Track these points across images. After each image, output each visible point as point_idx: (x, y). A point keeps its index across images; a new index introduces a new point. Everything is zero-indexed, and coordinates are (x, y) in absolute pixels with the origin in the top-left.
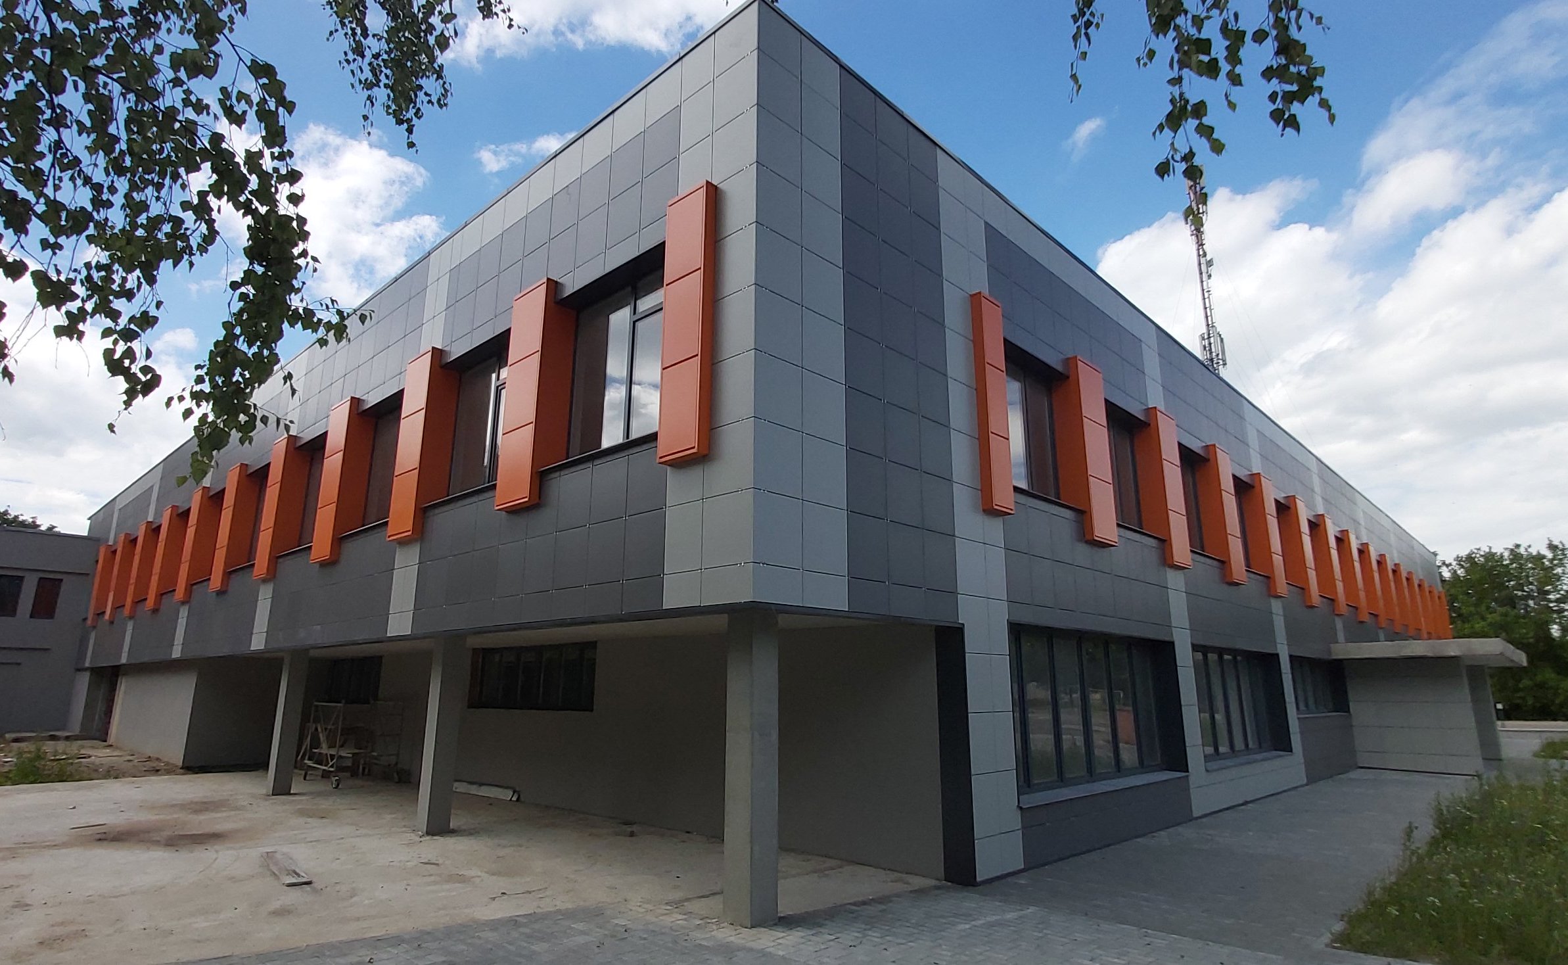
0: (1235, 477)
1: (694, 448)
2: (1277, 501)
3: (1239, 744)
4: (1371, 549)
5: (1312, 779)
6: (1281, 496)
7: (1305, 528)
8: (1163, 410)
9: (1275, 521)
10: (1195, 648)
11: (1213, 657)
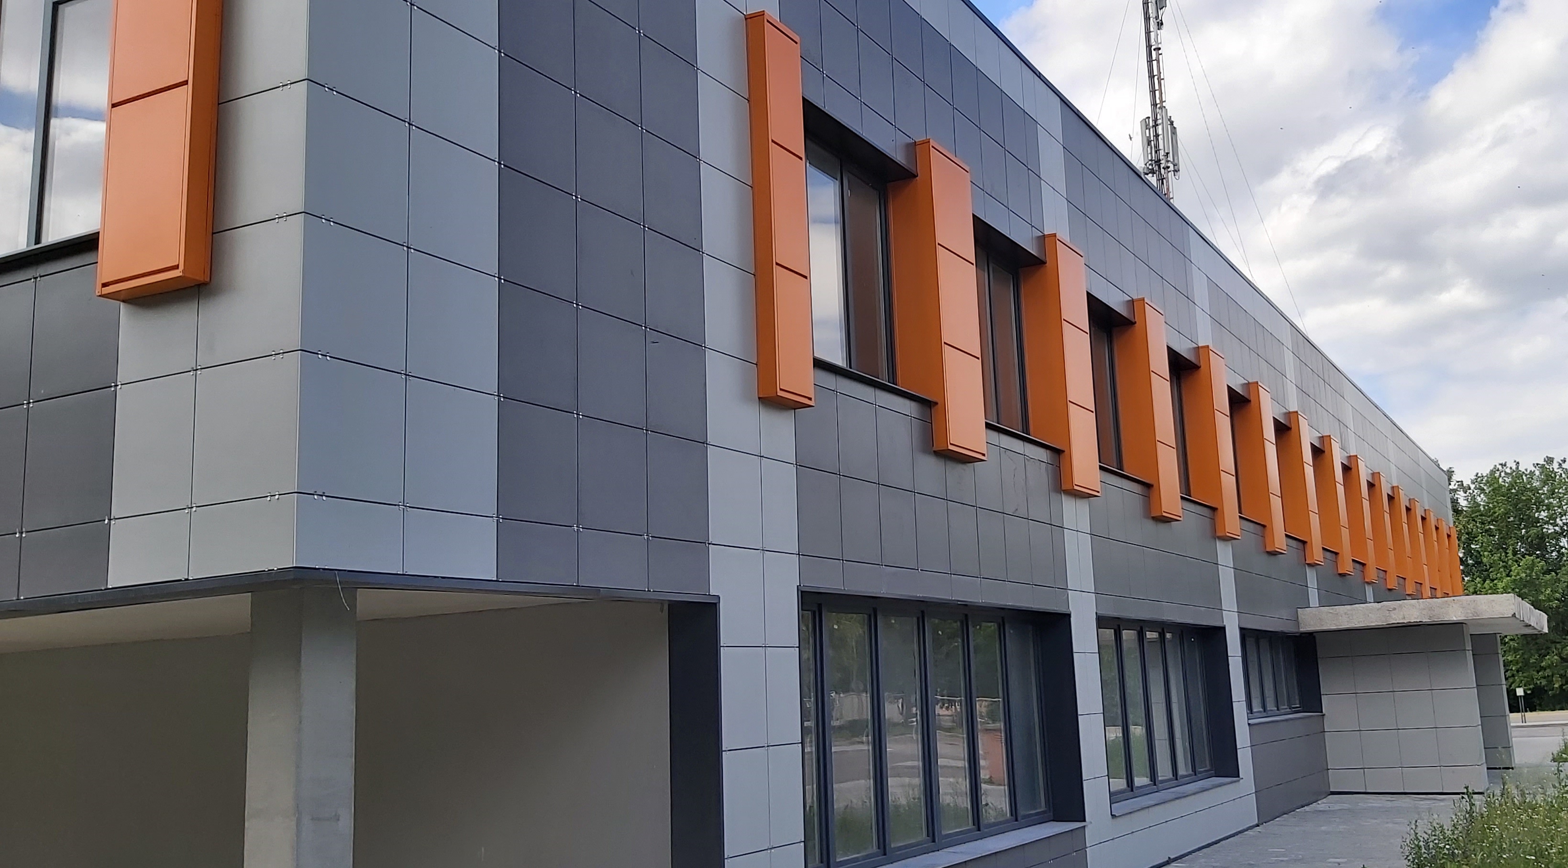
0: (1171, 352)
1: (176, 267)
2: (1231, 391)
3: (1164, 770)
4: (1361, 465)
5: (1266, 814)
6: (1237, 384)
7: (1269, 432)
8: (1067, 240)
9: (1227, 421)
10: (1102, 622)
11: (1128, 635)
